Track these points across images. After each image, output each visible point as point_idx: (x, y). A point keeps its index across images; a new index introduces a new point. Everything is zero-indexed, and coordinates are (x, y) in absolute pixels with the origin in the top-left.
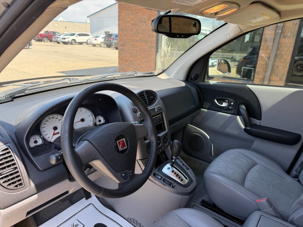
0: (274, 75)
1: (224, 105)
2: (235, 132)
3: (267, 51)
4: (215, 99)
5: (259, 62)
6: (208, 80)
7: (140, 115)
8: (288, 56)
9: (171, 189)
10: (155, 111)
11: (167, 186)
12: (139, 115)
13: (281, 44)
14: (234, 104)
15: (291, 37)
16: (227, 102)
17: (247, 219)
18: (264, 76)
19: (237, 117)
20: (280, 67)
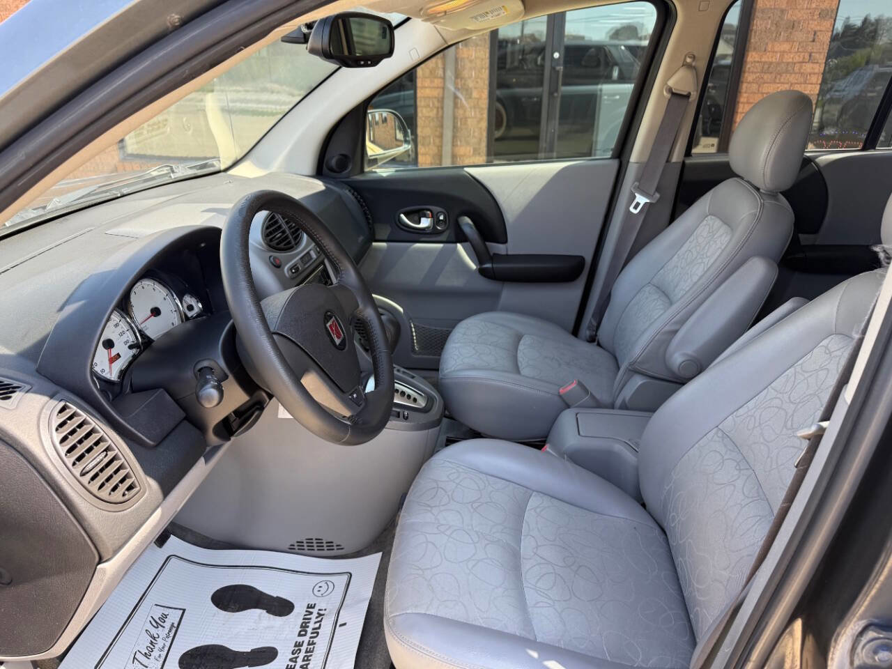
0: (461, 141)
1: (425, 223)
2: (457, 282)
3: (434, 82)
4: (400, 214)
5: (422, 111)
6: (369, 167)
7: (290, 272)
8: (483, 92)
9: (405, 423)
10: (311, 258)
11: (394, 420)
12: (288, 272)
13: (461, 61)
14: (445, 217)
15: (479, 43)
16: (430, 216)
17: (549, 437)
18: (438, 147)
19: (456, 247)
20: (469, 121)
